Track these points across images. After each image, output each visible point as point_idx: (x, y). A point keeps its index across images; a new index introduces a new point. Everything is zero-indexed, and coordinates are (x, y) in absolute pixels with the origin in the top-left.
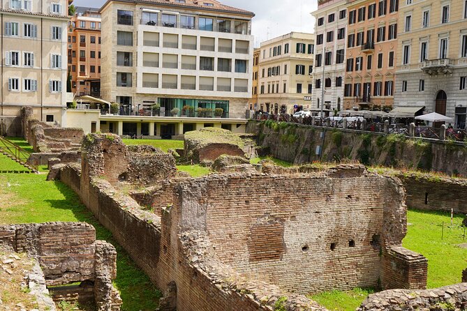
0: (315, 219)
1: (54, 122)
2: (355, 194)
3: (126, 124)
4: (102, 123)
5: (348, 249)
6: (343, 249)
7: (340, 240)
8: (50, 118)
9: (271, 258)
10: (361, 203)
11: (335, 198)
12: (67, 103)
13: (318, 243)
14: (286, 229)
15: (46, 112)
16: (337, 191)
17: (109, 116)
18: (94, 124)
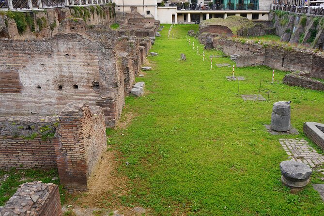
0: (41, 69)
1: (151, 15)
2: (71, 53)
3: (192, 15)
4: (179, 15)
5: (73, 90)
6: (68, 90)
7: (66, 84)
8: (148, 12)
9: (14, 92)
10: (78, 60)
11: (55, 56)
12: (158, 3)
13: (47, 85)
14: (21, 75)
15: (147, 9)
16: (55, 50)
17: (183, 11)
18: (173, 16)
